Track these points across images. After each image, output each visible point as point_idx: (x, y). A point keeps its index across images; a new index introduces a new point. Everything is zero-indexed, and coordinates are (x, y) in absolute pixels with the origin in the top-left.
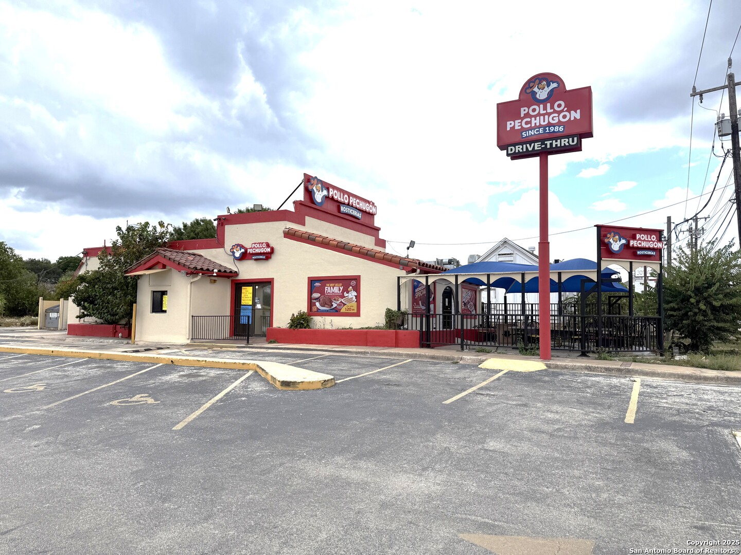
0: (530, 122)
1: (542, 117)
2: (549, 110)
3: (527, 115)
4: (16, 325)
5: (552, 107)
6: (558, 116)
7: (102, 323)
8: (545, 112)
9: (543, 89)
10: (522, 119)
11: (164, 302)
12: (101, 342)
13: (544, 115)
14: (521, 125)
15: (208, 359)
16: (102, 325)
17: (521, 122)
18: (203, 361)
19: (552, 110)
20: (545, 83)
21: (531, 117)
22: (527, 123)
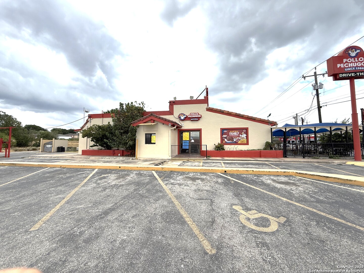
0: (348, 65)
1: (353, 63)
2: (356, 61)
3: (346, 62)
4: (25, 151)
5: (358, 60)
6: (361, 63)
7: (104, 149)
8: (355, 61)
9: (353, 52)
10: (344, 63)
11: (152, 139)
12: (115, 159)
13: (354, 62)
14: (344, 66)
15: (255, 170)
16: (104, 150)
17: (344, 65)
18: (250, 171)
19: (358, 61)
20: (354, 50)
21: (348, 63)
22: (346, 65)
